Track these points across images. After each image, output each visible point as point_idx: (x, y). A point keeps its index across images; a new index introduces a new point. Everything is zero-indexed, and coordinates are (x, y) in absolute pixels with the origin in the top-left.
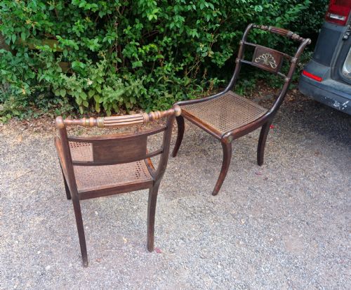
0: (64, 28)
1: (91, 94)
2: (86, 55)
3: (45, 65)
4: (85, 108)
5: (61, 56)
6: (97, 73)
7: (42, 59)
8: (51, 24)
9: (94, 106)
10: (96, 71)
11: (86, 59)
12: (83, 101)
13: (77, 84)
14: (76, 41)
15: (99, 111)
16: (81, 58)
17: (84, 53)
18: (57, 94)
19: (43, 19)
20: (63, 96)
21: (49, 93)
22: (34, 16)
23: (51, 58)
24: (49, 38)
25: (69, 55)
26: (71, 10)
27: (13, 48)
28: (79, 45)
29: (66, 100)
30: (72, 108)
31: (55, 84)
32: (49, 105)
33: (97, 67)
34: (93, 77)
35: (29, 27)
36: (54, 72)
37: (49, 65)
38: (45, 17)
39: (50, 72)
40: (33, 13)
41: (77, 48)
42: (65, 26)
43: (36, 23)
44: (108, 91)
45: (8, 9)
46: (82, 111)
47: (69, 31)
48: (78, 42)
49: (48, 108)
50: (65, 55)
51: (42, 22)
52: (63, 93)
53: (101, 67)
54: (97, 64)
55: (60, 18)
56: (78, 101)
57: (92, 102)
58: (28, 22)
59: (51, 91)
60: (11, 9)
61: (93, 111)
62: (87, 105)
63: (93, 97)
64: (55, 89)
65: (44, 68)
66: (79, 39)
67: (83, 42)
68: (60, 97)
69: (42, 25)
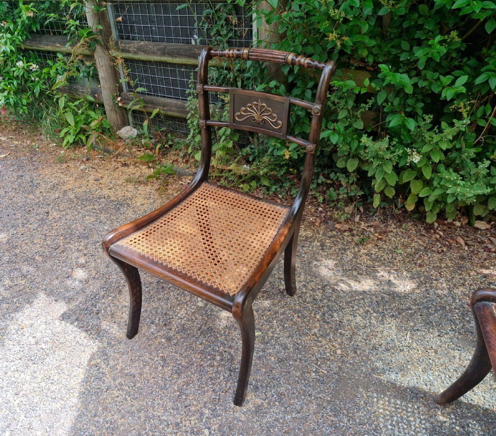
0: (394, 52)
1: (406, 177)
2: (422, 105)
3: (335, 112)
4: (384, 198)
5: (371, 102)
6: (437, 143)
7: (334, 103)
8: (373, 43)
9: (406, 198)
10: (436, 138)
11: (420, 112)
12: (387, 185)
13: (388, 156)
14: (410, 77)
15: (410, 207)
16: (408, 110)
17: (417, 101)
18: (340, 164)
19: (360, 33)
20: (350, 169)
21: (326, 160)
22: (344, 27)
23: (351, 103)
24: (358, 68)
25: (386, 101)
26: (420, 16)
27: (290, 79)
28: (415, 85)
29: (353, 178)
30: (361, 193)
31: (343, 148)
32: (321, 179)
33: (441, 131)
34: (426, 149)
35: (329, 46)
36: (346, 128)
37: (342, 115)
38: (365, 28)
39: (340, 126)
40: (346, 21)
41: (409, 90)
42: (399, 47)
43: (346, 39)
44: (449, 181)
45: (302, 14)
46: (377, 201)
47: (403, 57)
48: (415, 80)
49: (318, 185)
50: (380, 101)
51: (358, 38)
52: (352, 166)
53: (449, 132)
54: (444, 125)
55: (393, 32)
56: (377, 185)
57: (403, 190)
58: (332, 36)
59: (330, 157)
60: (307, 13)
61: (399, 205)
62: (391, 194)
63: (408, 183)
64: (339, 154)
65: (333, 118)
66: (418, 74)
67: (425, 79)
68: (344, 171)
69: (355, 43)
